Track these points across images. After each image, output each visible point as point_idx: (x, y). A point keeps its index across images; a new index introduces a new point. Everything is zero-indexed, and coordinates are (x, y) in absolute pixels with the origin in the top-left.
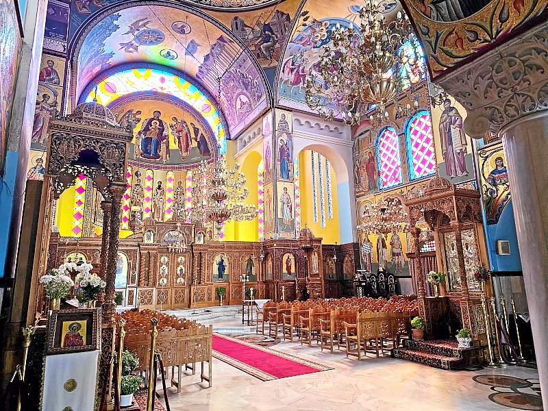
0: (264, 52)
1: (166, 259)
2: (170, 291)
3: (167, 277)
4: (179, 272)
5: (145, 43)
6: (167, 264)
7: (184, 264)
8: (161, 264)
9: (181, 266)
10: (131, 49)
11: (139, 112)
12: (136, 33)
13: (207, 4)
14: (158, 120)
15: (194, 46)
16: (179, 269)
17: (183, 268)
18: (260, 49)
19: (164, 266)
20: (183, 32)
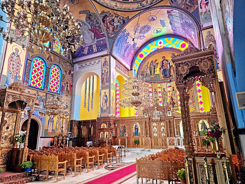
0: (189, 4)
1: (156, 125)
2: (159, 139)
3: (157, 133)
4: (162, 130)
5: (145, 33)
6: (156, 127)
7: (164, 127)
8: (154, 127)
9: (163, 127)
10: (142, 38)
11: (156, 60)
12: (138, 31)
13: (155, 2)
14: (166, 60)
15: (162, 22)
16: (162, 129)
17: (164, 128)
18: (187, 4)
19: (155, 128)
20: (154, 20)
